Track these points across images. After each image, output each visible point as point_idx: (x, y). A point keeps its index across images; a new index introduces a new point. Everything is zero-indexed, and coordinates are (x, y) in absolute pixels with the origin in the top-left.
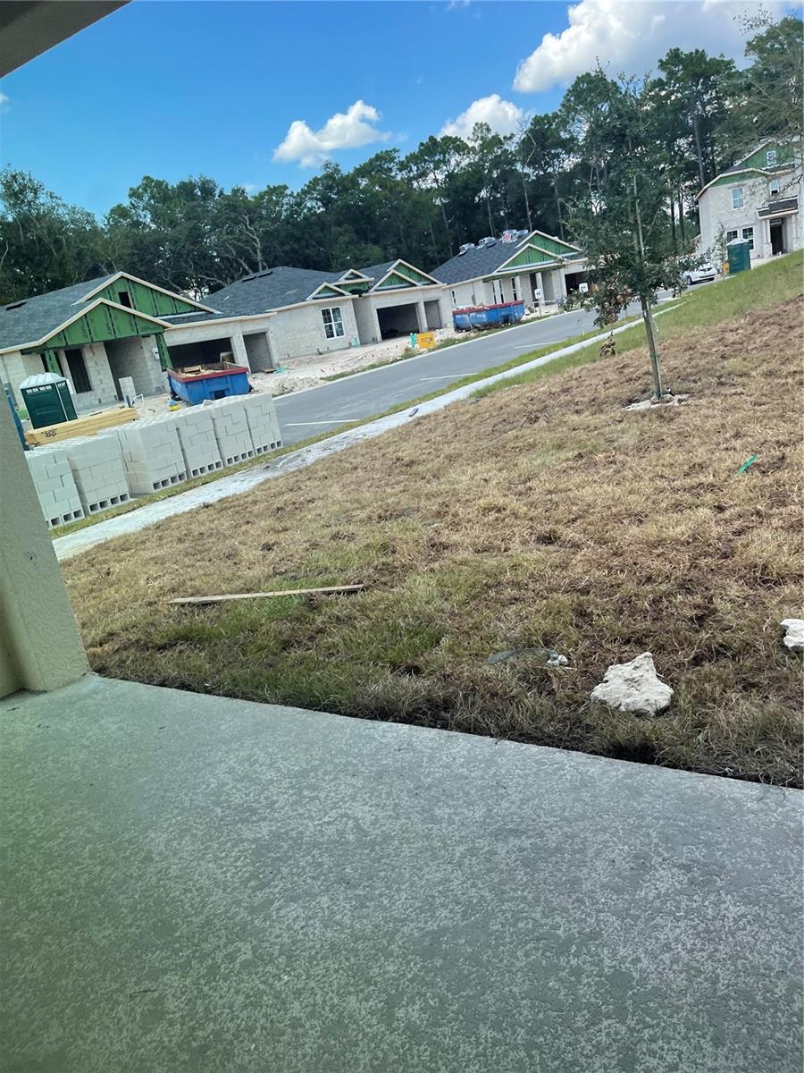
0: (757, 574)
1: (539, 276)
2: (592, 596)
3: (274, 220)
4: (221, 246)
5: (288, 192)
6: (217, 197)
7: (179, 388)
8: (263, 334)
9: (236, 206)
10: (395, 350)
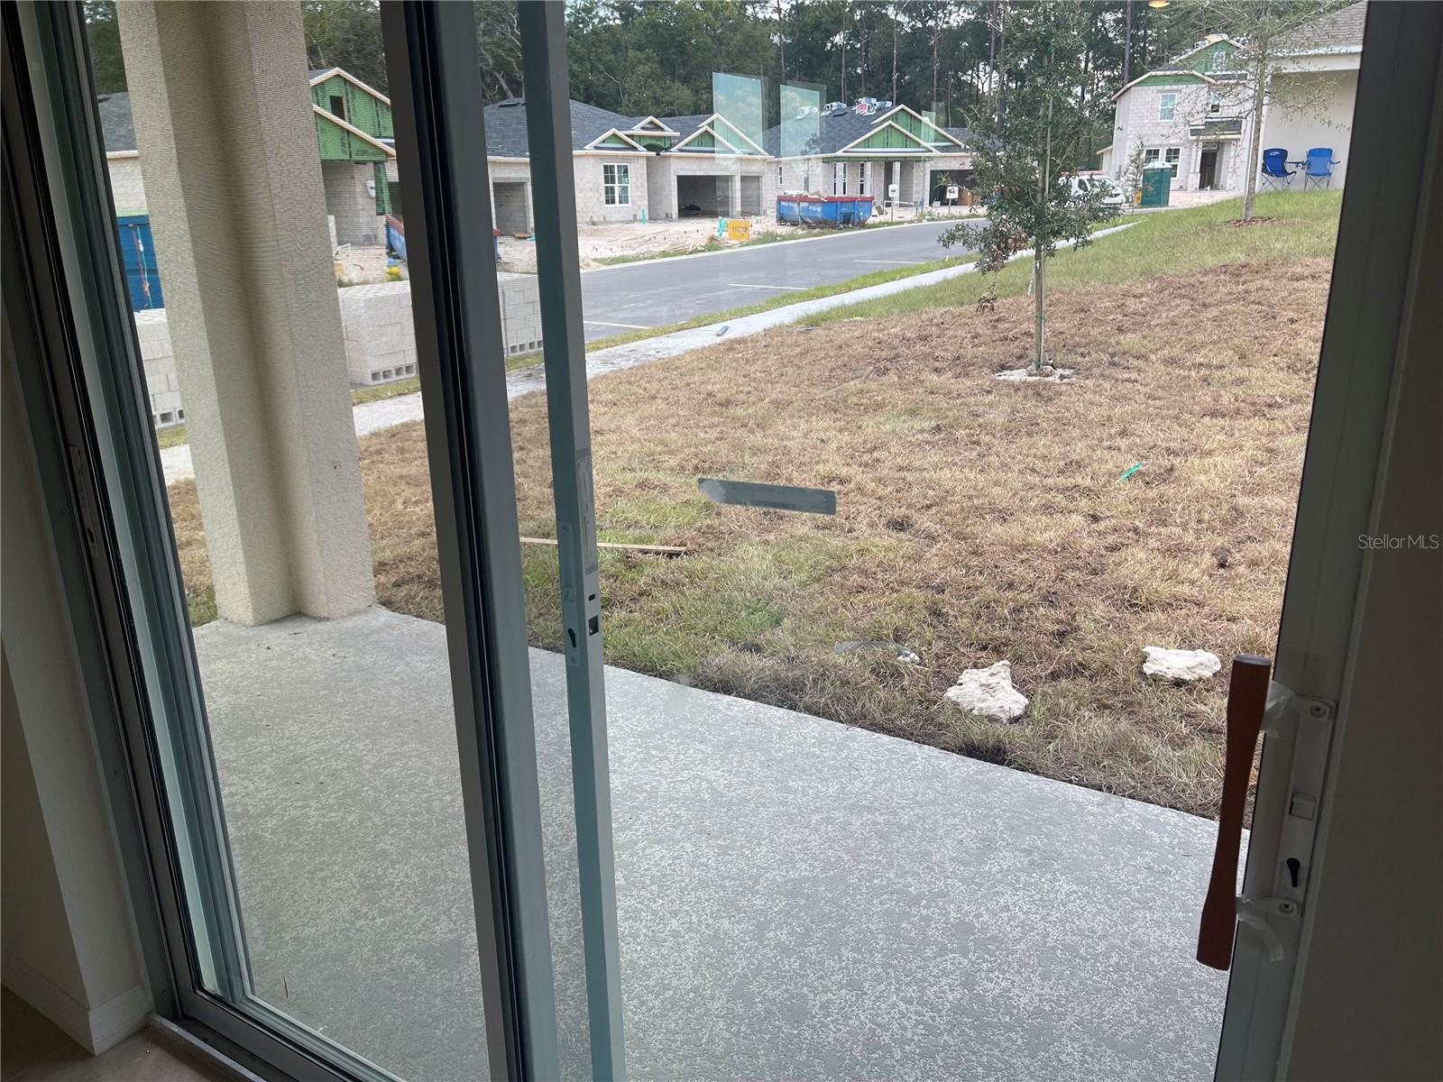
0: (1125, 596)
1: (897, 166)
2: (947, 596)
7: (399, 242)
10: (695, 235)
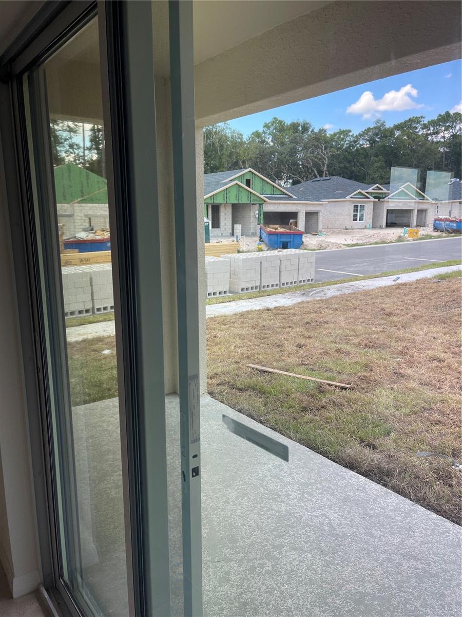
3: (338, 149)
4: (305, 159)
5: (351, 134)
6: (309, 133)
7: (264, 236)
8: (316, 213)
9: (320, 139)
10: (392, 235)
